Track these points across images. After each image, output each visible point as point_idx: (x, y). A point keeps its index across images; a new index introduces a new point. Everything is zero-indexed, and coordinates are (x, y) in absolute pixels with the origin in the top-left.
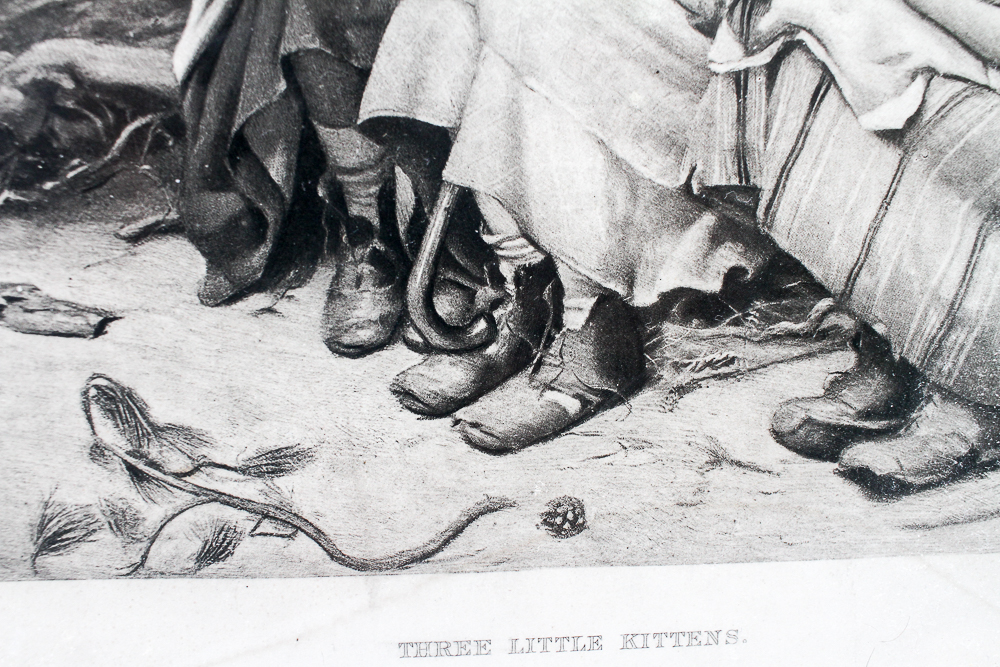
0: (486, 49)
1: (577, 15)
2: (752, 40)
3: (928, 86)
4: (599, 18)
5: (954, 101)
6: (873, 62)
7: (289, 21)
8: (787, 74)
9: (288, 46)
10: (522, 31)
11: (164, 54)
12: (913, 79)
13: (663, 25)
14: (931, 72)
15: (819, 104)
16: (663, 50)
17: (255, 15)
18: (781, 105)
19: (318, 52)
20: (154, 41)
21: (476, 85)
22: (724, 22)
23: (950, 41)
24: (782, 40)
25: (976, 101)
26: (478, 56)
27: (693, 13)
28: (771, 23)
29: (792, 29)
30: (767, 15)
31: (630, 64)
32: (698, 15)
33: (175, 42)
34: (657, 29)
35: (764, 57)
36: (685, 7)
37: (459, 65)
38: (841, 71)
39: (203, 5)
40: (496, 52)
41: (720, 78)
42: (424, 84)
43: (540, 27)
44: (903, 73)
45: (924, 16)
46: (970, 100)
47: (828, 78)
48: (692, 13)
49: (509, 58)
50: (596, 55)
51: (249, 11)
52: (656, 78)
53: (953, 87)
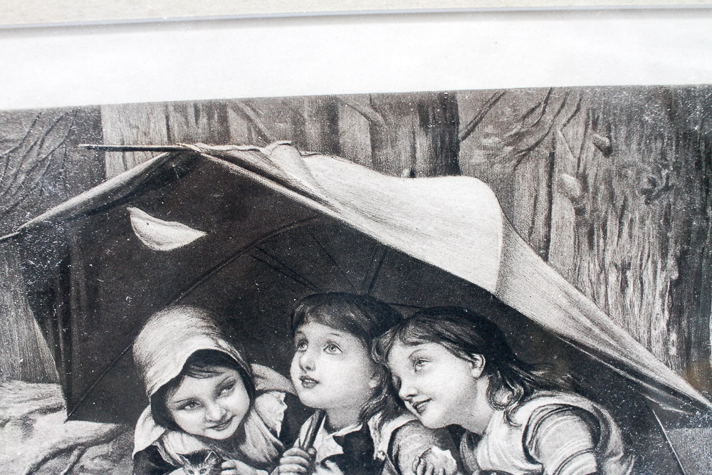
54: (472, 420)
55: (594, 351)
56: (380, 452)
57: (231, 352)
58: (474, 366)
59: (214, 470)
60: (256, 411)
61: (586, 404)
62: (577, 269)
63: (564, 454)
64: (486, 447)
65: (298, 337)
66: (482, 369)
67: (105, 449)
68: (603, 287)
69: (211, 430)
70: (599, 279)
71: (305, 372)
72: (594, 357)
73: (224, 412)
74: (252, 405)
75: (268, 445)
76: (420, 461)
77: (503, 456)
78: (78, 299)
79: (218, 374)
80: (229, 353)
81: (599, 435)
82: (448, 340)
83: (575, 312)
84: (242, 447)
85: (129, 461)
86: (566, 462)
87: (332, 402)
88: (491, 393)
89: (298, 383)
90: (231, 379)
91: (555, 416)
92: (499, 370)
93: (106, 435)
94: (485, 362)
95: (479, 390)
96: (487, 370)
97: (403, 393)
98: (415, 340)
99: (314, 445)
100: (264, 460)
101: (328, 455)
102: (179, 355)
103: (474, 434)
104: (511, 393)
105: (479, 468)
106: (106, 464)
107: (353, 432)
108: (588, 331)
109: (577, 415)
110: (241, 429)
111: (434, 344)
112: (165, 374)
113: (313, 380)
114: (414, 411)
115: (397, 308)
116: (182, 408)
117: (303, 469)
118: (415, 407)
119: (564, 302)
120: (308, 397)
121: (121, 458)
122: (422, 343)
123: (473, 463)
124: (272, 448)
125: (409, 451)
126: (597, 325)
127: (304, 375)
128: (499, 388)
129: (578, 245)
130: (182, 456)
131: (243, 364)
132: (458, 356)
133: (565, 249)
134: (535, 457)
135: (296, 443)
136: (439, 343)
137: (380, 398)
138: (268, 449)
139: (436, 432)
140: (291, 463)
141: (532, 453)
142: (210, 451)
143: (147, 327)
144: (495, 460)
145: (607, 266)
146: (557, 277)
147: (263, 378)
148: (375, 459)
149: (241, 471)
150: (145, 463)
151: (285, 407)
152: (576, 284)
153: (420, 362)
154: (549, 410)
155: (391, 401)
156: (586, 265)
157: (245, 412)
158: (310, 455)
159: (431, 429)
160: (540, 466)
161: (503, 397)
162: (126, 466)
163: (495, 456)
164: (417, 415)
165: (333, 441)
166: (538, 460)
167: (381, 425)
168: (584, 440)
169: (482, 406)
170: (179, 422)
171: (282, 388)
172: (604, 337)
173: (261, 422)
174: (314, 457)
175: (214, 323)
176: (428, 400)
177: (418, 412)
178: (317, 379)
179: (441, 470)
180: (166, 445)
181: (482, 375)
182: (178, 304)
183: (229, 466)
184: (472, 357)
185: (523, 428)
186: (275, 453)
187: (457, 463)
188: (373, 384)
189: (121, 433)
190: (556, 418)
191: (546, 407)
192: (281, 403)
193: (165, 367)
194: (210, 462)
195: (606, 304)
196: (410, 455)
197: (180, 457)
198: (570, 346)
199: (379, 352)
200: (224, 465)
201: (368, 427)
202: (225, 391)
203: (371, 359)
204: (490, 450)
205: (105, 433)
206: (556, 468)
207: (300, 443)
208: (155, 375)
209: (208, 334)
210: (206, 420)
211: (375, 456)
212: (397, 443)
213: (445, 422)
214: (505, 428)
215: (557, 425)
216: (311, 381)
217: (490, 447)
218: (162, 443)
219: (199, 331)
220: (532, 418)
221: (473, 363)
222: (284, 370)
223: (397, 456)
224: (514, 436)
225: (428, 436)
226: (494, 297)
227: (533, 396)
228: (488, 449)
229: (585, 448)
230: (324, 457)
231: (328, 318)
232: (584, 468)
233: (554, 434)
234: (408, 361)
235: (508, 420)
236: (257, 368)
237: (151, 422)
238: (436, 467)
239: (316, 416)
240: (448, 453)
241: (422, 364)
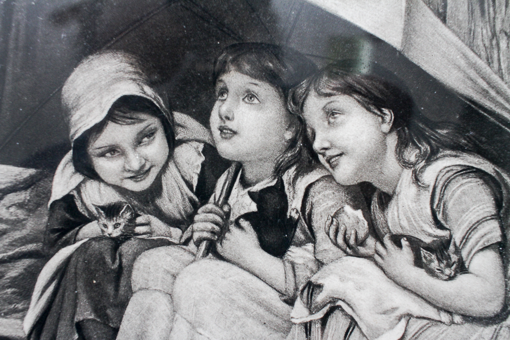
0: (177, 316)
1: (223, 297)
2: (313, 306)
3: (408, 323)
4: (234, 297)
5: (422, 330)
6: (378, 313)
7: (79, 305)
8: (332, 322)
9: (79, 318)
10: (195, 305)
11: (19, 321)
12: (400, 320)
13: (267, 300)
14: (409, 316)
15: (349, 336)
16: (267, 313)
17: (62, 303)
18: (329, 338)
19: (93, 320)
20: (15, 315)
21: (172, 334)
22: (299, 298)
23: (419, 300)
24: (329, 305)
25: (434, 329)
26: (173, 319)
27: (283, 294)
28: (323, 298)
29: (334, 300)
30: (321, 294)
31: (250, 320)
32: (285, 295)
33: (24, 316)
34: (264, 302)
35: (320, 315)
36: (278, 291)
37: (163, 324)
38: (361, 319)
39: (37, 298)
40: (182, 317)
41: (297, 326)
42: (146, 334)
43: (204, 303)
44: (394, 318)
45: (405, 288)
46: (431, 328)
47: (354, 323)
48: (281, 294)
49: (189, 319)
50: (233, 316)
51: (59, 301)
52: (264, 326)
53: (421, 323)
54: (382, 177)
55: (492, 113)
56: (293, 209)
57: (155, 99)
58: (383, 121)
59: (128, 225)
60: (174, 162)
61: (488, 167)
62: (471, 33)
63: (470, 219)
64: (396, 208)
65: (220, 85)
66: (391, 124)
67: (23, 196)
68: (495, 51)
69: (129, 180)
70: (491, 44)
71: (224, 122)
72: (492, 119)
73: (143, 161)
74: (171, 156)
75: (184, 199)
76: (332, 221)
77: (412, 219)
78: (17, 39)
79: (141, 121)
80: (153, 100)
81: (502, 200)
82: (359, 93)
83: (473, 74)
84: (158, 202)
85: (44, 210)
86: (473, 228)
87: (248, 154)
88: (400, 150)
89: (217, 133)
90: (152, 126)
91: (460, 178)
92: (406, 126)
93: (25, 180)
94: (393, 118)
95: (388, 147)
96: (396, 126)
97: (317, 146)
98: (328, 91)
99: (229, 202)
100: (178, 216)
101: (243, 212)
102: (105, 100)
103: (384, 193)
104: (418, 151)
105: (390, 232)
106: (21, 214)
107: (268, 187)
108: (485, 93)
109: (481, 178)
110: (158, 179)
111: (346, 97)
112: (90, 119)
113: (231, 130)
114: (327, 165)
115: (312, 59)
116: (102, 155)
117: (217, 228)
118: (328, 161)
119: (462, 63)
120: (226, 148)
121: (37, 207)
122: (334, 95)
123: (384, 225)
124: (188, 204)
125: (322, 209)
126: (493, 87)
127: (223, 125)
128: (407, 146)
129: (472, 12)
130: (98, 207)
131: (165, 111)
132: (369, 110)
133: (461, 14)
134: (443, 222)
135: (212, 199)
136: (351, 96)
137: (295, 150)
138: (183, 205)
139: (348, 189)
140: (206, 221)
141: (440, 217)
142: (126, 203)
143: (77, 70)
144: (405, 223)
145: (498, 33)
146: (455, 39)
147: (182, 127)
148: (288, 217)
149: (155, 227)
150: (61, 213)
151: (203, 158)
152: (471, 47)
153: (333, 114)
154: (455, 171)
155: (305, 153)
156: (479, 30)
157: (163, 163)
158: (224, 212)
159: (343, 186)
160: (448, 232)
161: (411, 155)
162: (40, 216)
163: (405, 219)
164: (330, 170)
165: (248, 197)
166: (445, 225)
167: (295, 179)
168: (488, 205)
169: (391, 162)
170: (98, 171)
171: (201, 138)
172: (500, 99)
173: (178, 174)
174: (228, 214)
175: (141, 69)
176: (341, 155)
177: (331, 166)
178: (235, 129)
179: (353, 232)
180: (83, 195)
181: (391, 131)
182: (109, 48)
183: (143, 222)
184: (381, 111)
185: (431, 189)
186: (190, 209)
187: (369, 224)
188: (289, 135)
189: (40, 180)
190: (462, 180)
191: (451, 168)
192: (199, 154)
193: (91, 111)
194: (124, 216)
195: (500, 69)
196: (323, 215)
197: (96, 209)
198: (470, 106)
199: (295, 103)
200: (139, 220)
201: (282, 181)
202: (146, 139)
203: (287, 110)
204: (400, 212)
205: (24, 179)
206: (463, 235)
207: (215, 199)
208: (79, 119)
209: (134, 80)
210: (125, 170)
211: (288, 214)
212: (311, 200)
213: (357, 178)
214: (413, 189)
215: (463, 188)
216: (229, 132)
217: (400, 209)
218: (79, 192)
219: (127, 76)
220: (439, 178)
221: (383, 118)
222: (204, 119)
223: (310, 214)
224: (422, 197)
225: (341, 193)
226: (400, 52)
227: (439, 155)
228: (398, 211)
229: (489, 214)
230: (239, 215)
231: (247, 67)
232: (489, 236)
233: (460, 197)
234: (322, 113)
235: (416, 180)
236: (179, 117)
237: (71, 168)
238: (348, 229)
239: (232, 169)
240: (359, 213)
241: (336, 116)
